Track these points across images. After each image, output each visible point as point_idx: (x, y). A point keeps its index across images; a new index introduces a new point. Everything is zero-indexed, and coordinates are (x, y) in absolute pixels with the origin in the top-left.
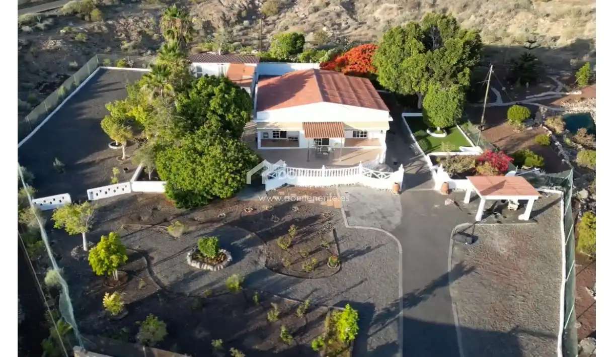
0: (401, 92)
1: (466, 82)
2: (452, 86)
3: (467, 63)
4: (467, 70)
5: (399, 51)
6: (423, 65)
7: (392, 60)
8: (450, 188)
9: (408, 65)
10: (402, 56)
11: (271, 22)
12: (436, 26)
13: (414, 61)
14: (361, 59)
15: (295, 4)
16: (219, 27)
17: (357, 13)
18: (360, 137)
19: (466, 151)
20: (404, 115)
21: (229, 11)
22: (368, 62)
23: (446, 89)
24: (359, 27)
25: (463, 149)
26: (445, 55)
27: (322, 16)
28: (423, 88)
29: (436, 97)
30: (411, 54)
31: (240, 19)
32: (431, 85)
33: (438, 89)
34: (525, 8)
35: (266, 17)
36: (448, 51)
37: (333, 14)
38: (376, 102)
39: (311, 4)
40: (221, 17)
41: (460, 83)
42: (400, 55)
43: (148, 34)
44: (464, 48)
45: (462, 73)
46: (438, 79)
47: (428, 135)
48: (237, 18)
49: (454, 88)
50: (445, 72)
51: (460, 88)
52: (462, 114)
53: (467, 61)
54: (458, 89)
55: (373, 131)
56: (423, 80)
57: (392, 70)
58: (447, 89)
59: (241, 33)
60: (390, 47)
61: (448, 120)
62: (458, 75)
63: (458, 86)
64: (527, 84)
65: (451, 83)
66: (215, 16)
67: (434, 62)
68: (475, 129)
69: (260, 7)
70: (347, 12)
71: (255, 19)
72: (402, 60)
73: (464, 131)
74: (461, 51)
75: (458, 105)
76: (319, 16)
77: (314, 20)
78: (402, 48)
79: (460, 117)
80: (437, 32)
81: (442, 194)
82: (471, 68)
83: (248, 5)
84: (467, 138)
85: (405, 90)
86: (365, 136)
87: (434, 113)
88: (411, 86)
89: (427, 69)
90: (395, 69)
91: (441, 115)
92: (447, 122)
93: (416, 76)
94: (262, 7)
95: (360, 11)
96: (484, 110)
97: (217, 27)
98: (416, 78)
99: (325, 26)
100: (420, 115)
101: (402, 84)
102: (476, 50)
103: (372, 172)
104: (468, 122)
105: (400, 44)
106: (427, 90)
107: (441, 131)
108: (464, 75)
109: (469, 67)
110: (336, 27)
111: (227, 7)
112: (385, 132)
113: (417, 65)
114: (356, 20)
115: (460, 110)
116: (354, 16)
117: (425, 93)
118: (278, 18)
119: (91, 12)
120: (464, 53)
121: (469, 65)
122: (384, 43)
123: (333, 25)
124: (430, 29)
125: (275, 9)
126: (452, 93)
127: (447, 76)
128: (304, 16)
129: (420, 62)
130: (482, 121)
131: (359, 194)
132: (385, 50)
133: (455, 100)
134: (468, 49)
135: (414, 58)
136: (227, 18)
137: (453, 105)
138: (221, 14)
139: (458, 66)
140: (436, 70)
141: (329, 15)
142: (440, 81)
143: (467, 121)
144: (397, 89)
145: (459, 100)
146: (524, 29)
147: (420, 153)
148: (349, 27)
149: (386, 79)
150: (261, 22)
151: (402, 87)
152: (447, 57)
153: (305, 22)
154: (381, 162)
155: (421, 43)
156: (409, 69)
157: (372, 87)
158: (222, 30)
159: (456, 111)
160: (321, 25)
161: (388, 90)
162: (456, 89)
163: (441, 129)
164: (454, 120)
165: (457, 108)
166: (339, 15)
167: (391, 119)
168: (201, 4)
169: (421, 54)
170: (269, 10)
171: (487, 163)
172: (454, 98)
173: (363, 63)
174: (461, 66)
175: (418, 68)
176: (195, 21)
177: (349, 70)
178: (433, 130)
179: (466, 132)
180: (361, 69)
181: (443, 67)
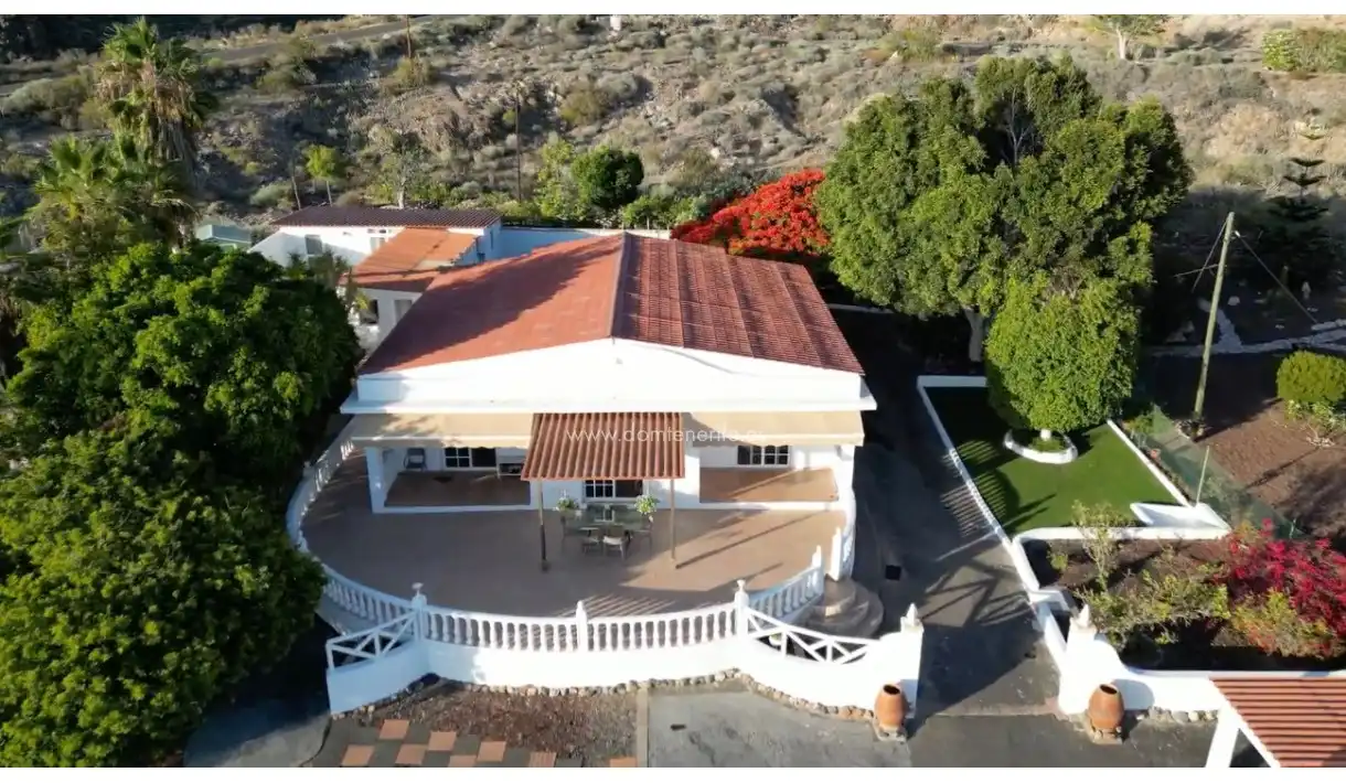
0: (910, 307)
1: (1139, 270)
2: (1090, 285)
3: (1140, 206)
4: (1143, 231)
5: (900, 167)
6: (980, 213)
7: (874, 201)
8: (1128, 706)
9: (930, 215)
10: (910, 186)
11: (580, 139)
12: (1022, 96)
13: (952, 200)
14: (786, 210)
15: (647, 98)
16: (439, 149)
17: (803, 119)
18: (763, 465)
19: (1160, 522)
20: (925, 381)
21: (470, 112)
22: (810, 220)
23: (1068, 293)
24: (808, 149)
25: (1147, 512)
26: (1060, 179)
27: (712, 123)
28: (987, 290)
29: (1036, 324)
30: (941, 178)
31: (497, 129)
32: (1013, 281)
33: (1039, 296)
34: (1248, 96)
35: (569, 128)
36: (1071, 165)
37: (740, 121)
38: (818, 338)
39: (687, 97)
40: (446, 126)
41: (1119, 273)
42: (903, 183)
43: (232, 163)
44: (1128, 155)
45: (1124, 239)
46: (1041, 260)
47: (1012, 456)
48: (490, 127)
49: (1097, 292)
50: (1063, 234)
51: (1121, 292)
52: (1134, 384)
53: (1140, 198)
54: (1115, 292)
55: (808, 449)
56: (986, 265)
57: (877, 232)
58: (1072, 296)
59: (493, 164)
60: (868, 158)
61: (1082, 405)
62: (1111, 247)
63: (1113, 283)
64: (1306, 286)
65: (1086, 273)
66: (432, 122)
67: (1023, 202)
68: (1172, 433)
69: (559, 105)
70: (777, 114)
71: (538, 133)
72: (910, 199)
73: (1133, 441)
74: (1120, 165)
75: (1117, 351)
76: (705, 123)
77: (690, 134)
78: (908, 161)
79: (1126, 392)
80: (1025, 117)
81: (1096, 737)
82: (1157, 223)
83: (526, 98)
84: (1152, 468)
85: (925, 299)
86: (783, 460)
87: (1029, 378)
88: (945, 288)
89: (999, 226)
90: (886, 229)
91: (1056, 386)
92: (1079, 413)
93: (960, 252)
94: (563, 106)
95: (811, 112)
96: (1205, 370)
97: (433, 149)
98: (959, 260)
99: (715, 145)
100: (979, 382)
101: (913, 281)
102: (1170, 163)
103: (786, 630)
104: (1151, 409)
105: (903, 145)
106: (1001, 302)
107: (1057, 442)
108: (1132, 247)
109: (1149, 221)
110: (746, 148)
111: (467, 103)
112: (850, 452)
113: (962, 213)
114: (800, 134)
115: (1126, 369)
116: (795, 125)
117: (993, 309)
118: (600, 131)
119: (80, 105)
120: (1129, 170)
121: (1149, 214)
122: (851, 148)
123: (738, 144)
124: (1000, 107)
125: (592, 108)
126: (1096, 306)
127: (1075, 250)
128: (664, 124)
129: (969, 201)
130: (1198, 407)
131: (731, 733)
132: (853, 170)
133: (1107, 332)
134: (1141, 158)
135: (950, 189)
136: (462, 128)
137: (1099, 353)
138: (447, 119)
139: (1109, 216)
140: (1029, 229)
141: (729, 122)
142: (1046, 267)
143: (1147, 409)
144: (896, 296)
145: (1123, 335)
146: (1255, 144)
147: (982, 529)
148: (781, 148)
149: (857, 265)
150: (553, 137)
151: (915, 291)
152: (1068, 185)
153: (664, 138)
154: (835, 573)
155: (973, 139)
156: (934, 227)
157: (811, 292)
158: (445, 155)
159: (1113, 373)
160: (707, 144)
161: (868, 302)
162: (1109, 294)
163: (1055, 434)
164: (1103, 405)
165: (1113, 363)
166: (755, 122)
167: (871, 404)
168: (404, 96)
169: (976, 177)
170: (577, 110)
171: (1275, 596)
172: (1101, 327)
173: (795, 223)
174: (1121, 215)
175: (966, 225)
176: (375, 134)
177: (751, 243)
178: (1028, 437)
179: (1144, 444)
180: (786, 239)
181: (1057, 220)
